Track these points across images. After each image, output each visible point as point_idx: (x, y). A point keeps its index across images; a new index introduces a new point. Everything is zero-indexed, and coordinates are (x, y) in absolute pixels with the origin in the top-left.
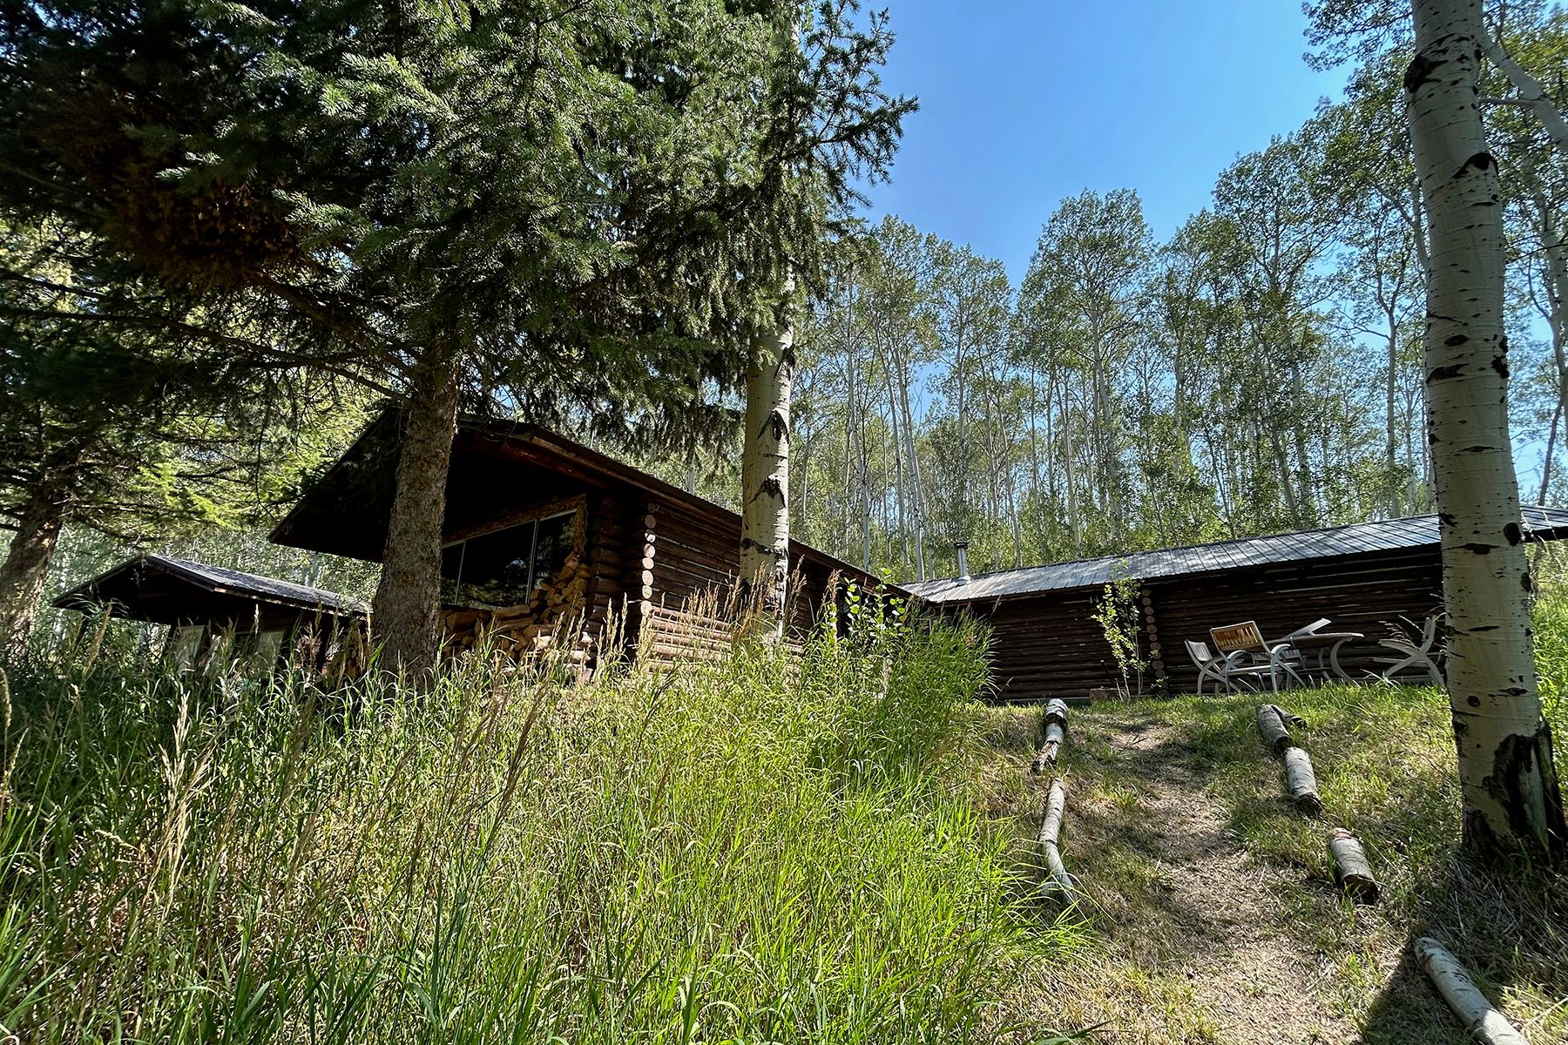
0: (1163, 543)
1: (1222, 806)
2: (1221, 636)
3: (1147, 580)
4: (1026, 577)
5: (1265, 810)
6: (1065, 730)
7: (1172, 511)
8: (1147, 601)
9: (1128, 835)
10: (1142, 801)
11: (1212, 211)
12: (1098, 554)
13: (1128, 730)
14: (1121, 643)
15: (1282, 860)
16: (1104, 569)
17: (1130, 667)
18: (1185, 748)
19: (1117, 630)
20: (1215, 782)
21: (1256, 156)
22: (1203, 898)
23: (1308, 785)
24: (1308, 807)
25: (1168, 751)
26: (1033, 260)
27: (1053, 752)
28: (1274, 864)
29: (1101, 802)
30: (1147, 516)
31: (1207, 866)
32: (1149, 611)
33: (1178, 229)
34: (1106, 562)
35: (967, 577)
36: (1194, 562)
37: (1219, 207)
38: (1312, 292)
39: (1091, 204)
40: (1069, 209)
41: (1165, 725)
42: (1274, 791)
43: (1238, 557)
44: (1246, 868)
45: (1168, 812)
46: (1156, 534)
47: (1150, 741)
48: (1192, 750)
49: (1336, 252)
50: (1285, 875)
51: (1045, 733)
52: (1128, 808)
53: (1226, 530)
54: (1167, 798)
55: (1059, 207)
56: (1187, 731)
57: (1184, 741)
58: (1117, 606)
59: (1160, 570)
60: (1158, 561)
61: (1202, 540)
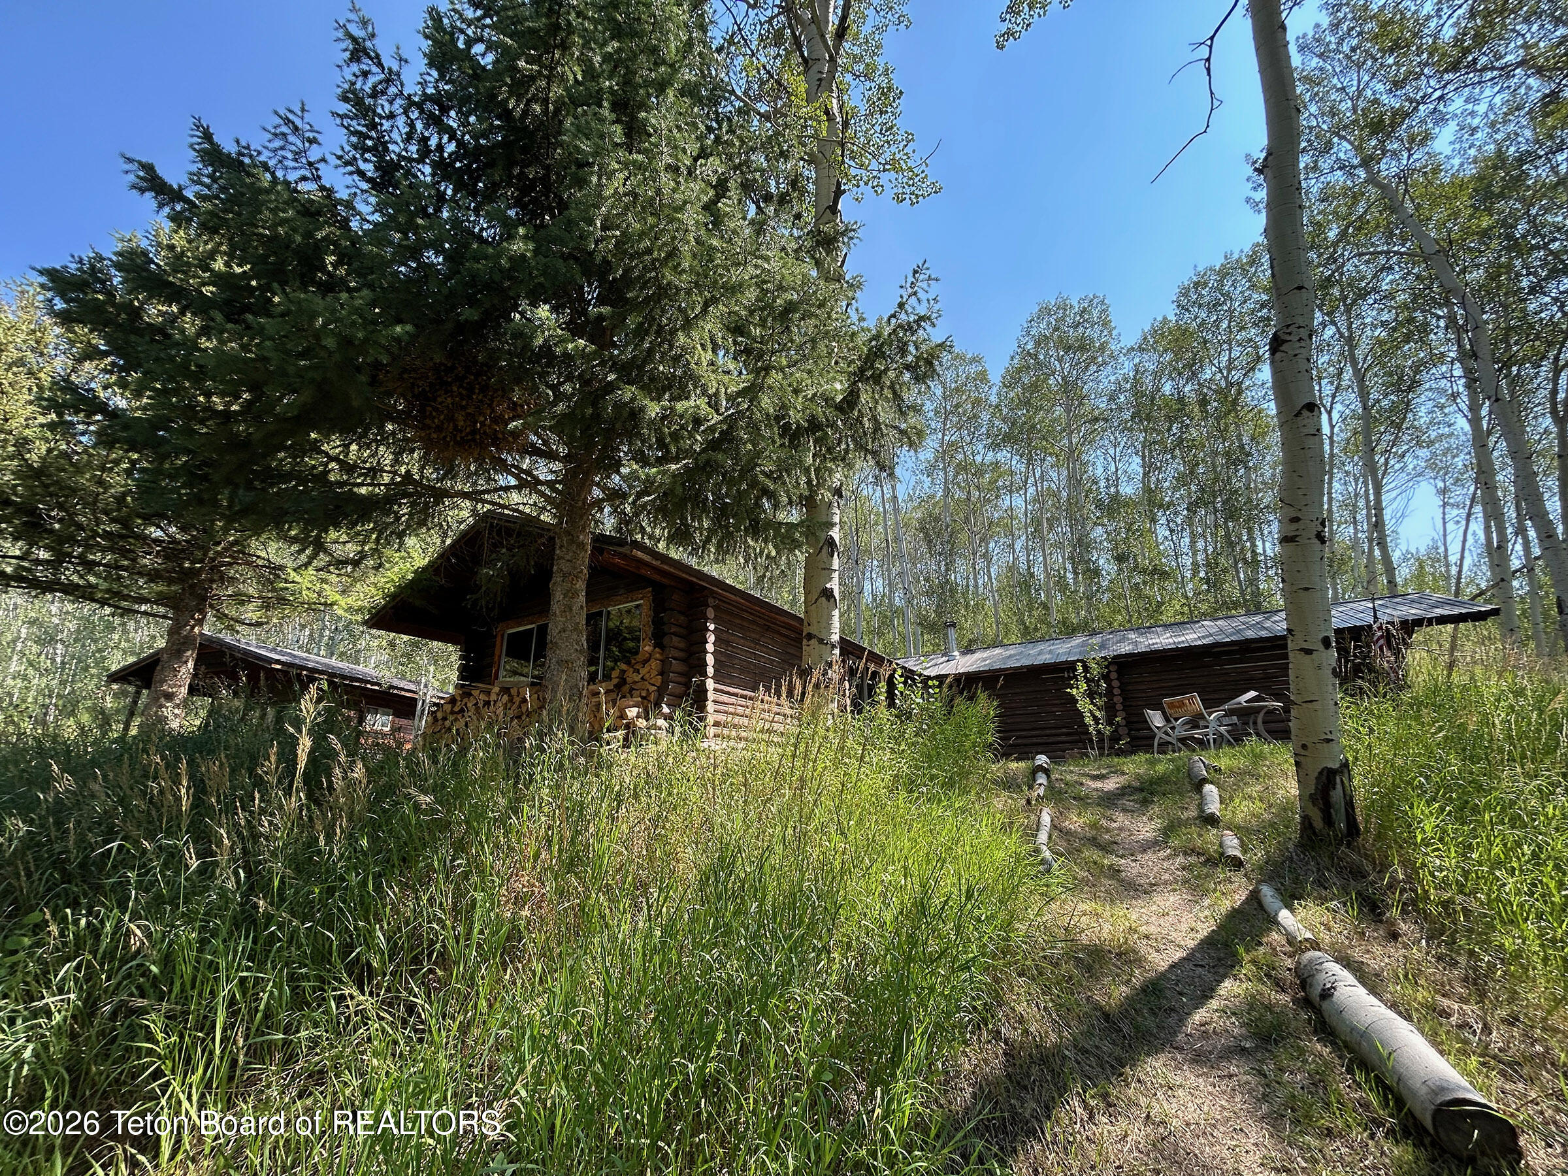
0: (1129, 622)
1: (1158, 824)
2: (1171, 705)
3: (1115, 657)
4: (1008, 653)
5: (1186, 823)
6: (1048, 777)
7: (1138, 592)
8: (1114, 675)
9: (1094, 842)
10: (1103, 822)
11: (1173, 318)
12: (1069, 631)
13: (1095, 778)
14: (1091, 712)
15: (1190, 851)
16: (1077, 646)
17: (1099, 732)
18: (1136, 789)
19: (1088, 700)
20: (1155, 809)
21: (1211, 270)
22: (1139, 875)
23: (1214, 807)
24: (1211, 820)
25: (1123, 792)
26: (1012, 357)
27: (1041, 791)
28: (1185, 854)
29: (1076, 822)
30: (1115, 597)
31: (1143, 858)
32: (1116, 683)
33: (1143, 331)
34: (1078, 640)
35: (956, 653)
36: (1154, 641)
37: (1179, 315)
38: (1261, 394)
39: (1064, 307)
40: (1045, 311)
41: (1123, 774)
42: (1193, 813)
43: (1191, 637)
44: (1168, 858)
45: (1121, 829)
46: (1123, 612)
47: (1111, 784)
48: (1141, 790)
50: (1193, 859)
51: (1034, 780)
52: (1094, 826)
53: (1185, 609)
54: (1121, 819)
55: (1036, 309)
56: (1138, 777)
57: (1136, 784)
58: (1088, 681)
59: (1125, 648)
60: (1123, 639)
61: (1164, 620)
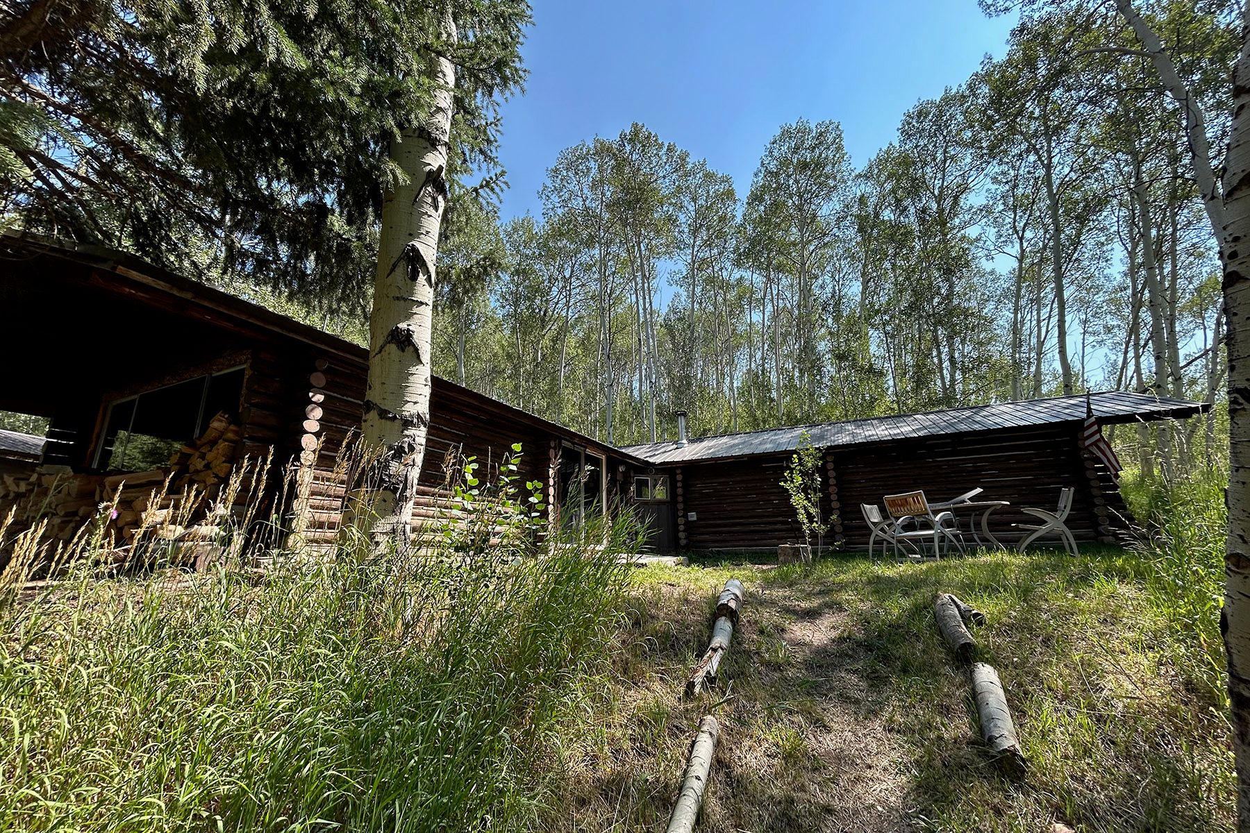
0: (846, 415)
1: (903, 750)
2: (893, 503)
3: (829, 448)
4: (733, 442)
6: (735, 623)
7: (855, 390)
8: (830, 466)
11: (897, 145)
12: (793, 422)
13: (803, 615)
14: (805, 508)
16: (797, 437)
17: (812, 531)
18: (859, 644)
19: (802, 495)
20: (894, 706)
21: (932, 102)
26: (756, 175)
27: (715, 663)
30: (834, 393)
32: (832, 478)
33: (870, 160)
35: (685, 441)
36: (870, 433)
37: (903, 142)
38: (967, 217)
39: (804, 131)
40: (786, 134)
41: (841, 609)
43: (906, 429)
46: (840, 408)
47: (825, 630)
49: (986, 187)
51: (712, 631)
53: (895, 406)
54: (840, 730)
55: (778, 132)
56: (863, 619)
57: (859, 633)
58: (803, 474)
59: (844, 439)
60: (841, 431)
61: (876, 413)
